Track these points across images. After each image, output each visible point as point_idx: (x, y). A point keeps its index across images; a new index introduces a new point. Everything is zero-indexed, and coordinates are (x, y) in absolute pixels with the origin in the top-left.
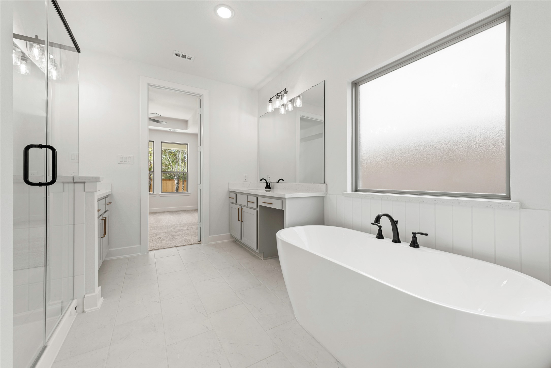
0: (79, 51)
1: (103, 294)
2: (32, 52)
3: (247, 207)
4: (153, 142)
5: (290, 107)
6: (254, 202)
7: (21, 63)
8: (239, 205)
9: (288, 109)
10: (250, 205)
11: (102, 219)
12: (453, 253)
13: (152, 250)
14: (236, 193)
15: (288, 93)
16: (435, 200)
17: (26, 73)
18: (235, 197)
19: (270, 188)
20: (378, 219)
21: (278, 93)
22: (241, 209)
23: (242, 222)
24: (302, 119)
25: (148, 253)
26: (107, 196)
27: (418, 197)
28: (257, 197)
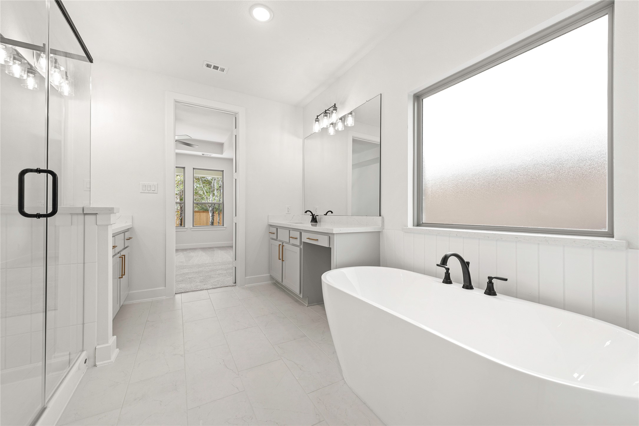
0: (91, 61)
1: (119, 345)
2: (39, 63)
3: (289, 243)
4: (184, 168)
5: (340, 126)
6: (297, 238)
7: (28, 76)
8: (280, 241)
9: (338, 129)
10: (292, 241)
11: (119, 257)
12: (539, 303)
13: (179, 293)
14: (277, 228)
15: (338, 109)
16: (517, 237)
17: (34, 88)
18: (275, 232)
19: (316, 222)
20: (445, 261)
21: (326, 110)
22: (283, 246)
23: (284, 261)
24: (355, 141)
25: (174, 296)
26: (128, 230)
27: (495, 234)
28: (301, 232)
